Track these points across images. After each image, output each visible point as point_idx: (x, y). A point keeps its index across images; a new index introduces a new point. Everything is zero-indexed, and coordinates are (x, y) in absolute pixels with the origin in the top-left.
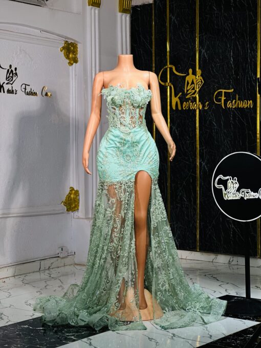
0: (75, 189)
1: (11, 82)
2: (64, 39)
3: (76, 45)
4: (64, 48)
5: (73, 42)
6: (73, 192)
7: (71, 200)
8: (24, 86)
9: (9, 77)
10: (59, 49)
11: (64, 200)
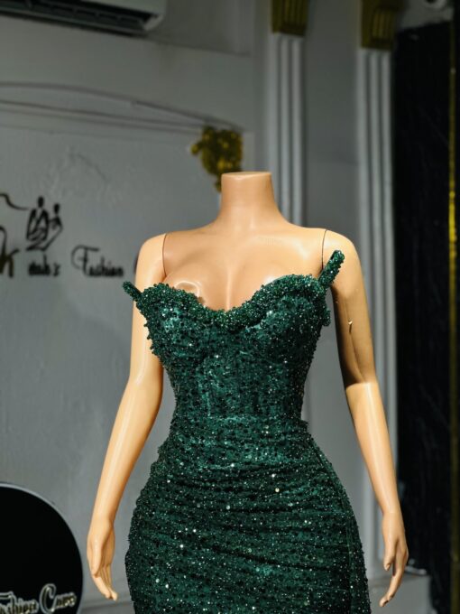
1: (43, 244)
2: (202, 122)
3: (238, 136)
4: (200, 146)
5: (227, 128)
8: (80, 253)
9: (35, 230)
10: (189, 149)
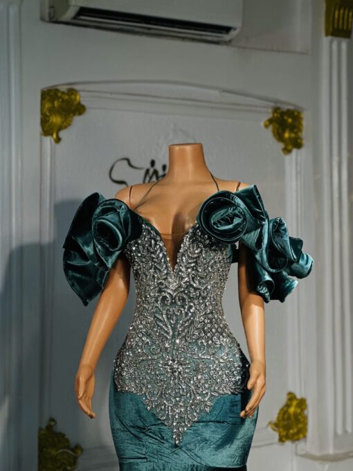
0: (299, 396)
2: (273, 104)
3: (299, 113)
4: (271, 121)
5: (291, 108)
6: (295, 403)
7: (289, 418)
10: (262, 124)
11: (274, 419)
